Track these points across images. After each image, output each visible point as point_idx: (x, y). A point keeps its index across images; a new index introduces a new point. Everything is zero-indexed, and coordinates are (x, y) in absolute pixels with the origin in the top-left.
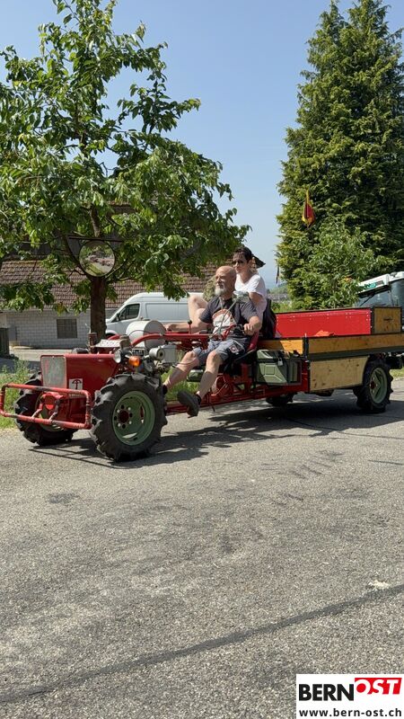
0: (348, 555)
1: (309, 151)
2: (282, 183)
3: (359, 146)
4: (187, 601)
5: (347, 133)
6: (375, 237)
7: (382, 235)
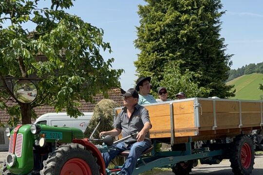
1: (153, 20)
3: (184, 17)
5: (176, 9)
6: (196, 75)
7: (200, 74)
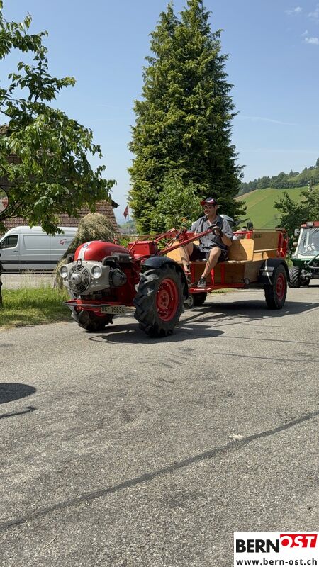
0: (212, 418)
1: (152, 119)
2: (131, 143)
3: (190, 118)
4: (106, 456)
5: (181, 107)
6: (202, 188)
7: (206, 186)
